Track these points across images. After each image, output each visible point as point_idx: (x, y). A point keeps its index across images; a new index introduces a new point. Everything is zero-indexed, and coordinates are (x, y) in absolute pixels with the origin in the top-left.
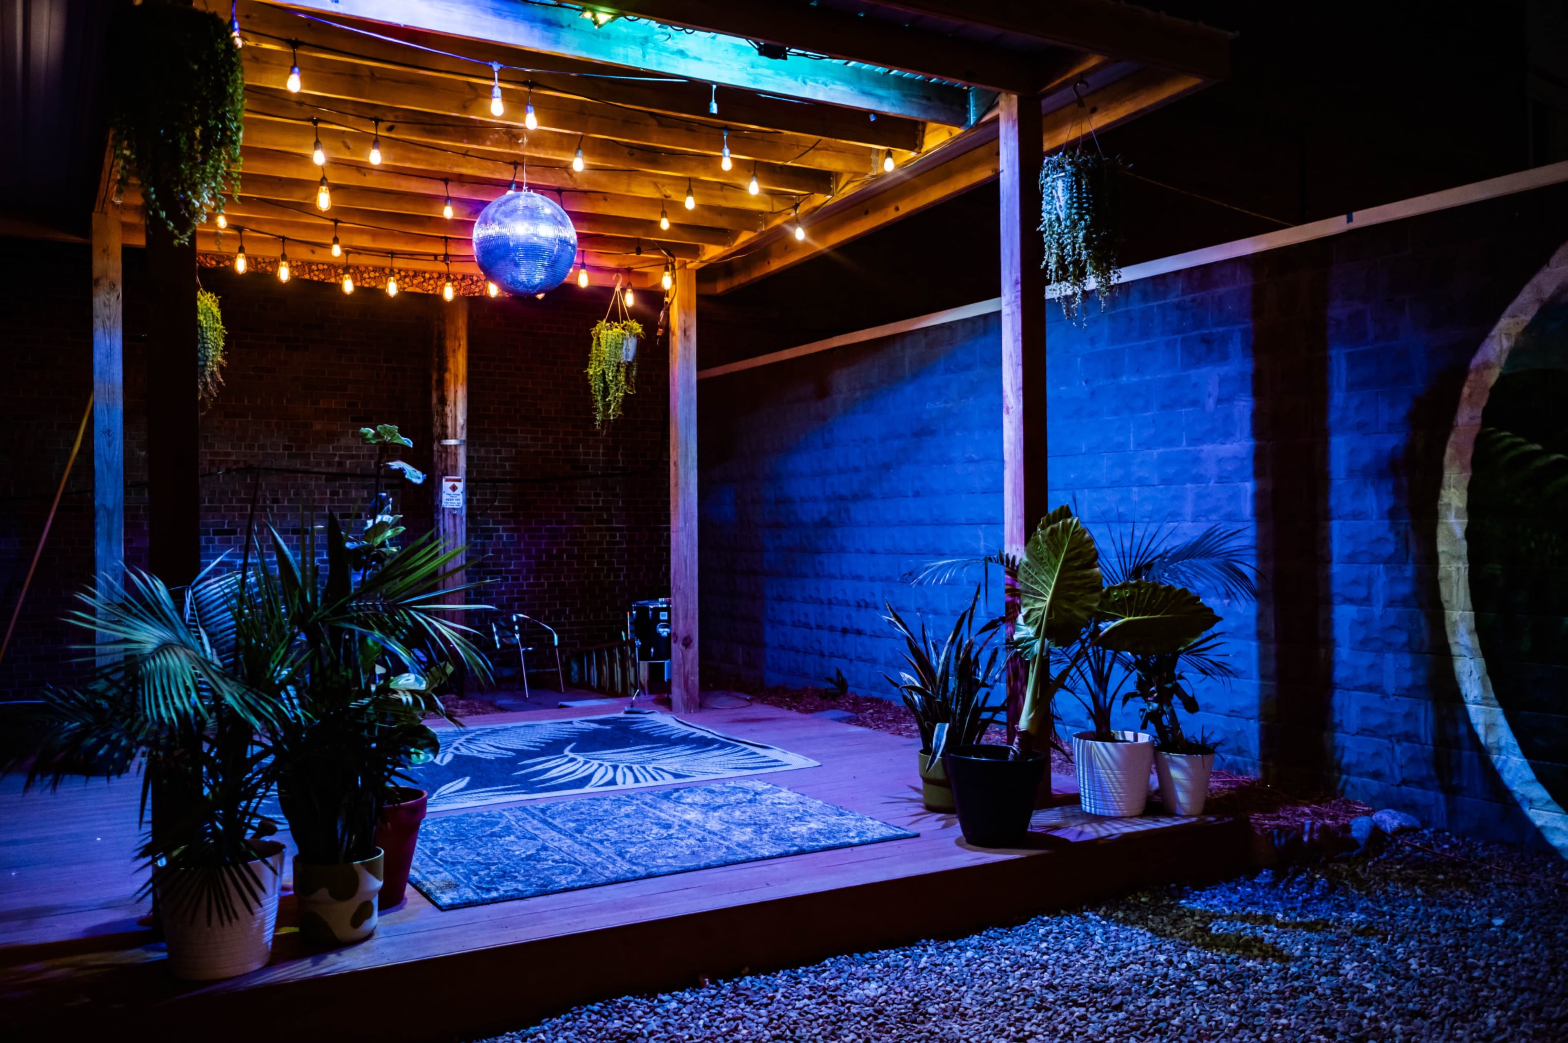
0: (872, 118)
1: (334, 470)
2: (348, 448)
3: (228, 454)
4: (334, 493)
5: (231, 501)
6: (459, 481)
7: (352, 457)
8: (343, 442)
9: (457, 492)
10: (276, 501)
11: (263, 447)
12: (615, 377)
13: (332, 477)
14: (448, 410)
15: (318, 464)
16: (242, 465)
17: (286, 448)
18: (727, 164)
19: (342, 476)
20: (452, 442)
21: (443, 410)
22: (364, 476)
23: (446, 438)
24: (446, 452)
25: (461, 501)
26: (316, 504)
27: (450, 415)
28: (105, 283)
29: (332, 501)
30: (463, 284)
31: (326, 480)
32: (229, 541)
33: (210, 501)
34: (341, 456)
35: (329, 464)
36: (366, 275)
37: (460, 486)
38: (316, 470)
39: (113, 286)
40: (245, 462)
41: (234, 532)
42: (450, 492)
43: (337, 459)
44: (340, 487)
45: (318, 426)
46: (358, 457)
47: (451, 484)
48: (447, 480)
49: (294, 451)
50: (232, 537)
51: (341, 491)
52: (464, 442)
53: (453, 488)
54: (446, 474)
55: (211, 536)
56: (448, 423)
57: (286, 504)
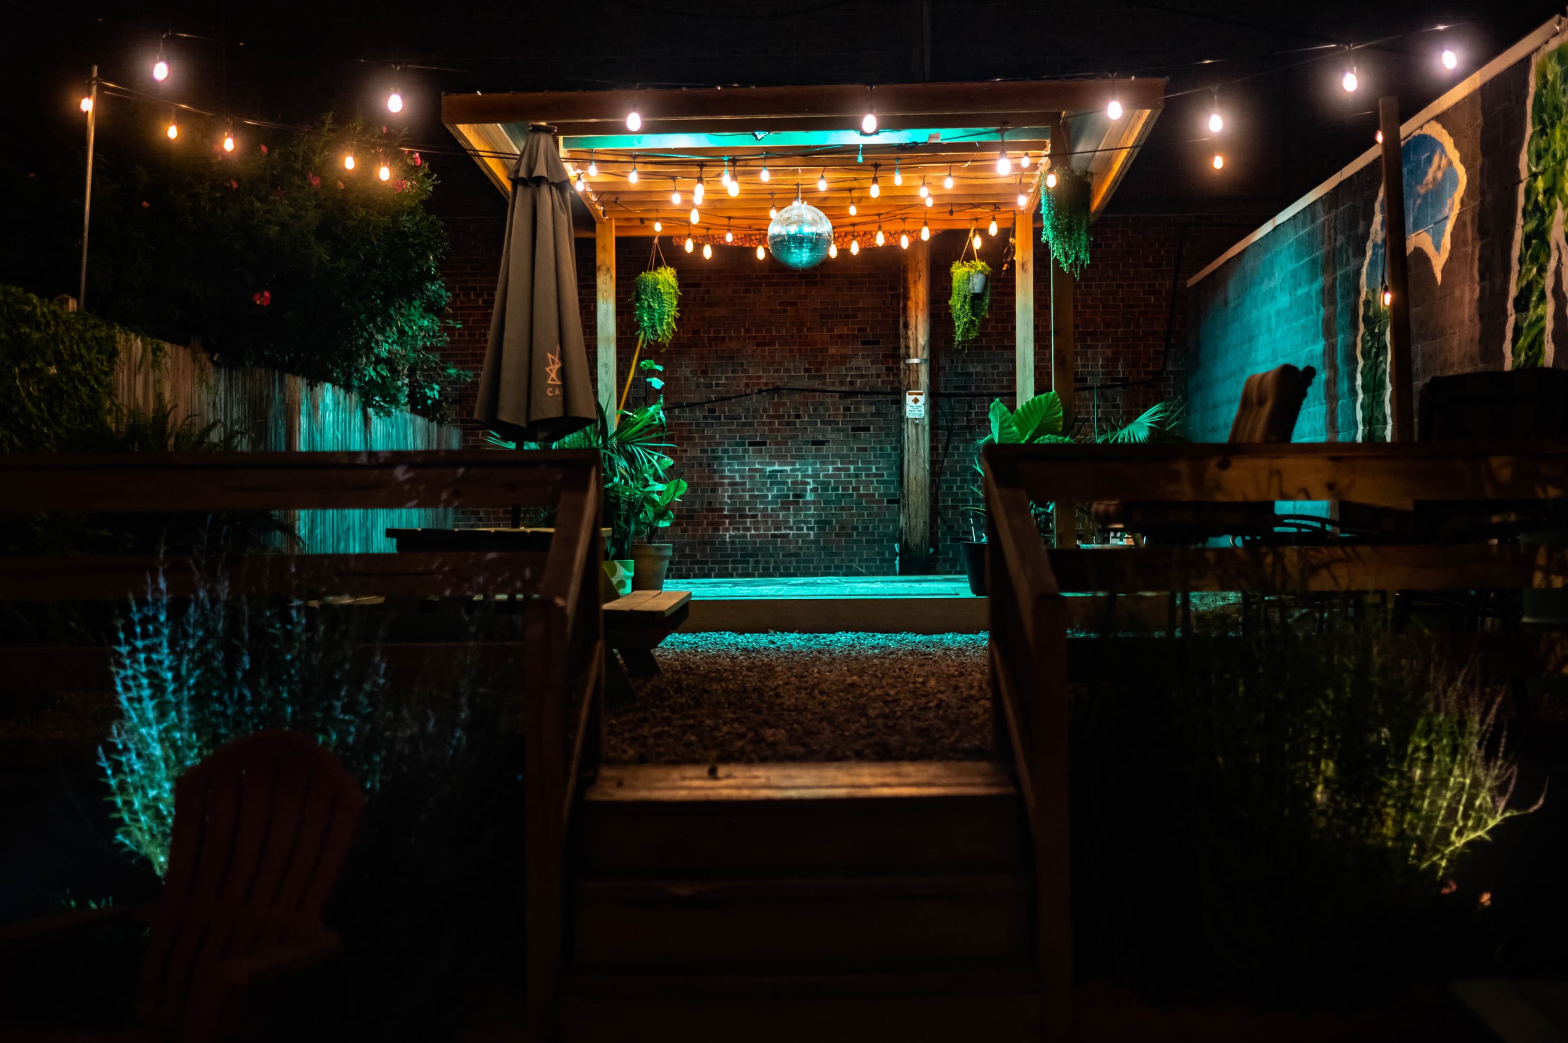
1: (846, 388)
2: (858, 369)
3: (760, 378)
4: (847, 409)
5: (762, 416)
6: (921, 394)
7: (862, 376)
8: (854, 364)
9: (918, 404)
10: (798, 416)
11: (787, 370)
12: (963, 306)
13: (845, 395)
14: (910, 333)
15: (833, 384)
16: (770, 387)
17: (807, 370)
19: (853, 394)
20: (915, 361)
21: (907, 333)
22: (872, 393)
23: (909, 357)
24: (909, 370)
25: (923, 412)
26: (831, 419)
27: (911, 337)
28: (604, 268)
29: (845, 416)
30: (864, 239)
31: (840, 397)
32: (761, 451)
33: (746, 418)
34: (852, 376)
35: (842, 383)
37: (922, 399)
38: (831, 389)
39: (608, 270)
40: (773, 383)
41: (764, 444)
42: (913, 404)
43: (849, 379)
44: (851, 404)
45: (832, 350)
46: (867, 376)
47: (913, 397)
48: (910, 394)
49: (813, 373)
50: (763, 448)
51: (852, 407)
52: (926, 360)
53: (916, 401)
54: (910, 389)
55: (747, 447)
56: (911, 344)
57: (806, 419)
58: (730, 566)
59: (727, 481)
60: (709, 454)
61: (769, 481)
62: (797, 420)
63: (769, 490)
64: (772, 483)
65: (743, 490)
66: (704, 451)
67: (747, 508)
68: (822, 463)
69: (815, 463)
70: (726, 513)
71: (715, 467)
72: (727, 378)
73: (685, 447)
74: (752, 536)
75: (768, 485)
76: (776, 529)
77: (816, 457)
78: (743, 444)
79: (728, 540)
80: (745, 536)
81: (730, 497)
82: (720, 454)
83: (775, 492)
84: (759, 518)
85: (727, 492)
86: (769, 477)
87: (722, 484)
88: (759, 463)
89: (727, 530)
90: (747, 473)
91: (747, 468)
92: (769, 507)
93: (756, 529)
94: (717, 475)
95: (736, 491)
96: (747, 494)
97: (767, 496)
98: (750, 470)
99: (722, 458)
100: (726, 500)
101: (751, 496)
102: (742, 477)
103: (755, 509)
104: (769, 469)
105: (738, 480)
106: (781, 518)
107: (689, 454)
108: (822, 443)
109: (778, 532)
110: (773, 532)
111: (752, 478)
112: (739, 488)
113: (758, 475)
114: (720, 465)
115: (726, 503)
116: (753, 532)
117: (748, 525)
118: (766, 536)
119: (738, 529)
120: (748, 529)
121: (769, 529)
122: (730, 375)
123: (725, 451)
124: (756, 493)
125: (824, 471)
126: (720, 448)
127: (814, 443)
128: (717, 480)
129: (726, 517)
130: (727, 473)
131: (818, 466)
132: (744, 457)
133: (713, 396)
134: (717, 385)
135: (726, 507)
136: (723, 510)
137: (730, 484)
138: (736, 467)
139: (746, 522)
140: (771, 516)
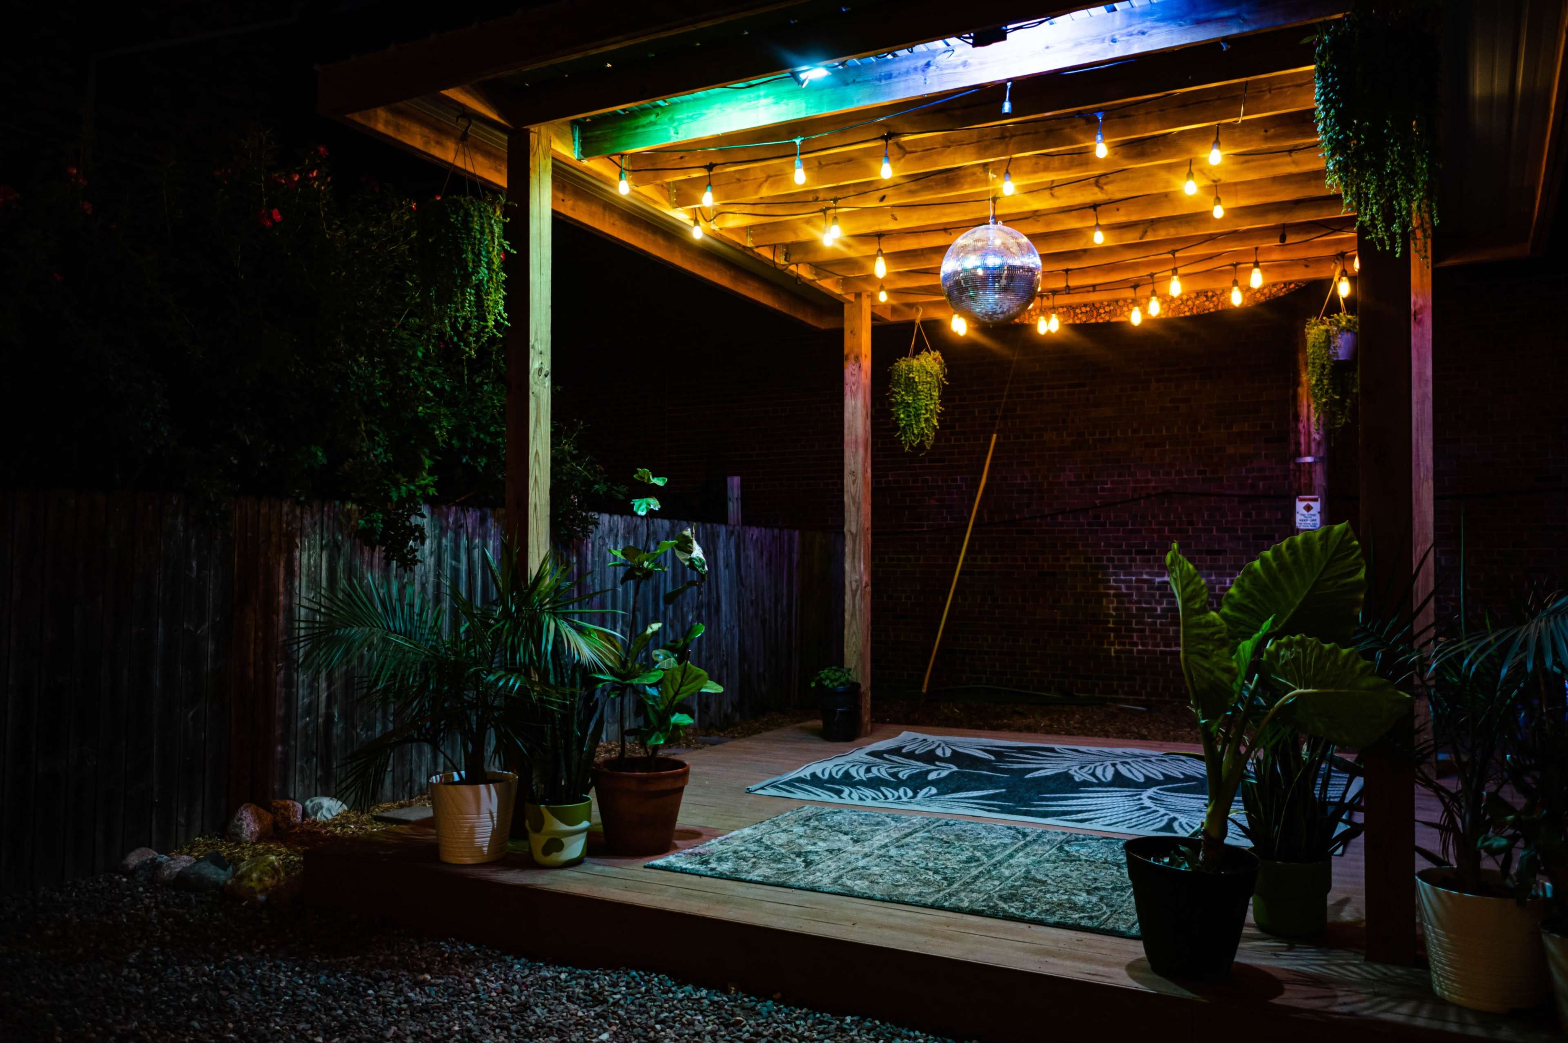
0: (1225, 47)
1: (1246, 492)
2: (1258, 470)
3: (1148, 481)
4: (1247, 515)
5: (1150, 523)
6: (1315, 500)
7: (1263, 478)
8: (1254, 464)
9: (1312, 512)
10: (1191, 523)
11: (1179, 473)
13: (1245, 499)
14: (1301, 426)
15: (1231, 487)
16: (1160, 491)
17: (1200, 472)
18: (1102, 150)
20: (1309, 459)
21: (1297, 426)
23: (1300, 456)
24: (1300, 470)
25: (1318, 522)
26: (1229, 526)
27: (1303, 431)
29: (1244, 522)
31: (1239, 502)
32: (1149, 560)
33: (1133, 524)
34: (1253, 478)
35: (1242, 486)
36: (1102, 311)
37: (1316, 506)
38: (1228, 492)
40: (1163, 487)
41: (1152, 552)
42: (1305, 512)
43: (1250, 481)
44: (1252, 509)
45: (1231, 450)
47: (1305, 504)
48: (1301, 500)
49: (1208, 475)
50: (1152, 557)
51: (1254, 513)
52: (1321, 458)
53: (1308, 508)
54: (1301, 494)
55: (1134, 555)
56: (1302, 440)
57: (1200, 526)
58: (1115, 683)
59: (1112, 592)
60: (1094, 563)
61: (1158, 593)
62: (1190, 528)
63: (1159, 603)
64: (1161, 596)
65: (1130, 602)
66: (1088, 560)
67: (1134, 621)
68: (1217, 575)
69: (1210, 575)
70: (1111, 625)
71: (1100, 577)
72: (1112, 482)
73: (1068, 556)
74: (1139, 651)
75: (1157, 597)
76: (1165, 646)
77: (1211, 568)
78: (1130, 553)
79: (1113, 654)
80: (1131, 651)
81: (1115, 609)
82: (1105, 563)
83: (1165, 605)
84: (1147, 633)
85: (1112, 602)
86: (1158, 588)
87: (1108, 595)
88: (1147, 574)
89: (1113, 644)
90: (1134, 584)
91: (1134, 578)
92: (1158, 621)
93: (1143, 645)
94: (1101, 586)
95: (1123, 602)
96: (1134, 607)
97: (1156, 610)
98: (1137, 581)
99: (1108, 567)
100: (1111, 612)
101: (1137, 609)
102: (1128, 588)
103: (1143, 623)
104: (1158, 580)
105: (1124, 591)
106: (1171, 633)
107: (1072, 563)
108: (1219, 552)
109: (1168, 649)
110: (1162, 648)
111: (1139, 589)
112: (1126, 599)
113: (1146, 586)
114: (1105, 574)
115: (1112, 616)
116: (1140, 647)
117: (1135, 639)
118: (1155, 652)
119: (1124, 644)
120: (1136, 645)
121: (1158, 645)
122: (1116, 478)
123: (1111, 560)
124: (1144, 605)
125: (1221, 583)
126: (1105, 557)
127: (1209, 552)
128: (1102, 591)
129: (1111, 630)
130: (1112, 583)
131: (1213, 578)
132: (1131, 567)
133: (1097, 502)
134: (1103, 490)
135: (1111, 620)
136: (1108, 622)
137: (1115, 595)
138: (1122, 577)
139: (1132, 637)
140: (1160, 631)
